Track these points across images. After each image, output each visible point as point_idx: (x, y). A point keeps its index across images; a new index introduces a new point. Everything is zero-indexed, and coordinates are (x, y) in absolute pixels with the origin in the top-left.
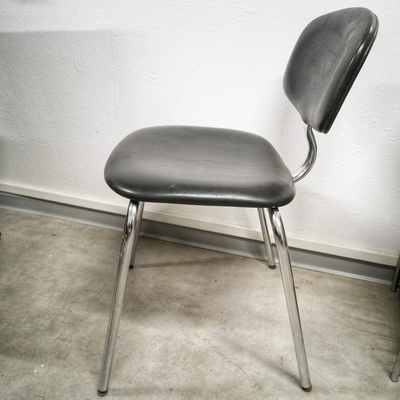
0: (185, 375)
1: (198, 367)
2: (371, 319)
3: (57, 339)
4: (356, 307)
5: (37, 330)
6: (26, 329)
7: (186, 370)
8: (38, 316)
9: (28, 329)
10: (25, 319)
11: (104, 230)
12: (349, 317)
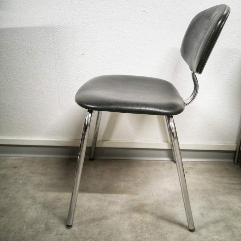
0: (153, 238)
1: (158, 231)
2: (234, 182)
3: (56, 234)
4: (223, 177)
5: (38, 232)
6: (30, 233)
7: (151, 234)
8: (34, 223)
9: (31, 233)
10: (25, 227)
11: (50, 159)
12: (223, 183)
